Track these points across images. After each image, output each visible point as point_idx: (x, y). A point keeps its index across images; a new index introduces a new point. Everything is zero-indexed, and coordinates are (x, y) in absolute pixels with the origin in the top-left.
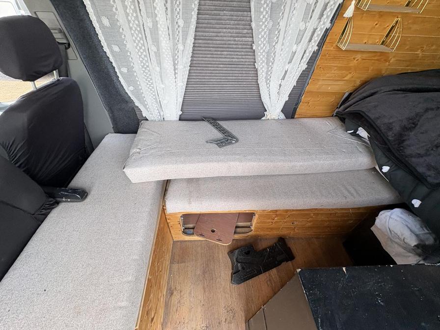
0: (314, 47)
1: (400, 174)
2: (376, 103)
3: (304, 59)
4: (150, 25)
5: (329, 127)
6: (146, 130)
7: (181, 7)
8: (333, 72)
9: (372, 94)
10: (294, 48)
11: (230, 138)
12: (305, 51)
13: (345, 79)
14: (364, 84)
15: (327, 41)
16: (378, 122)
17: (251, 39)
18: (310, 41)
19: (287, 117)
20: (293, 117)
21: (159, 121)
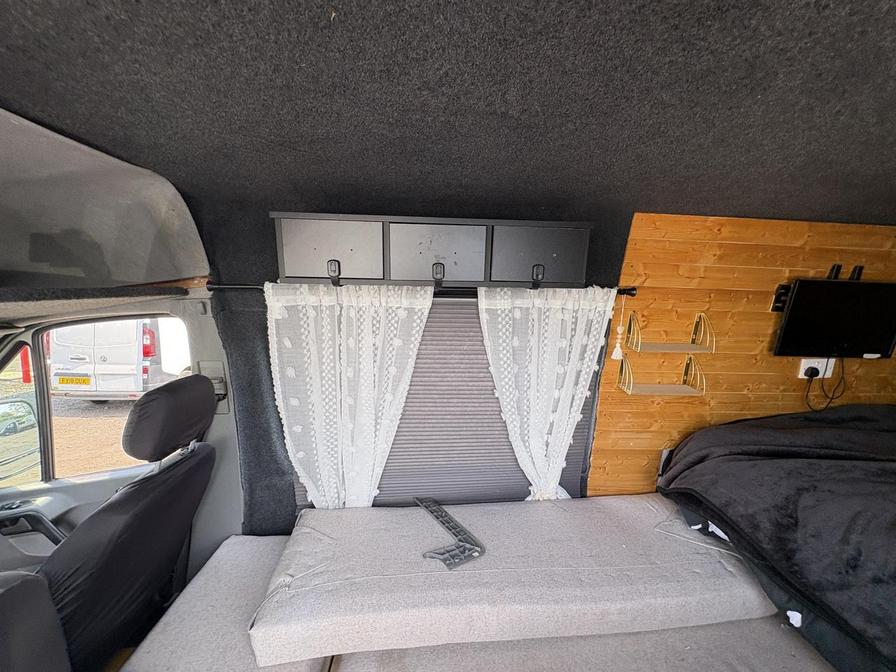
0: (584, 392)
1: (823, 627)
2: (714, 476)
3: (575, 408)
4: (350, 374)
5: (655, 515)
6: (307, 530)
7: (394, 353)
8: (627, 420)
9: (702, 460)
10: (556, 394)
11: (468, 546)
12: (573, 397)
13: (651, 429)
14: (687, 437)
15: (602, 381)
16: (730, 512)
17: (491, 383)
18: (576, 384)
19: (574, 496)
20: (583, 496)
21: (335, 509)
